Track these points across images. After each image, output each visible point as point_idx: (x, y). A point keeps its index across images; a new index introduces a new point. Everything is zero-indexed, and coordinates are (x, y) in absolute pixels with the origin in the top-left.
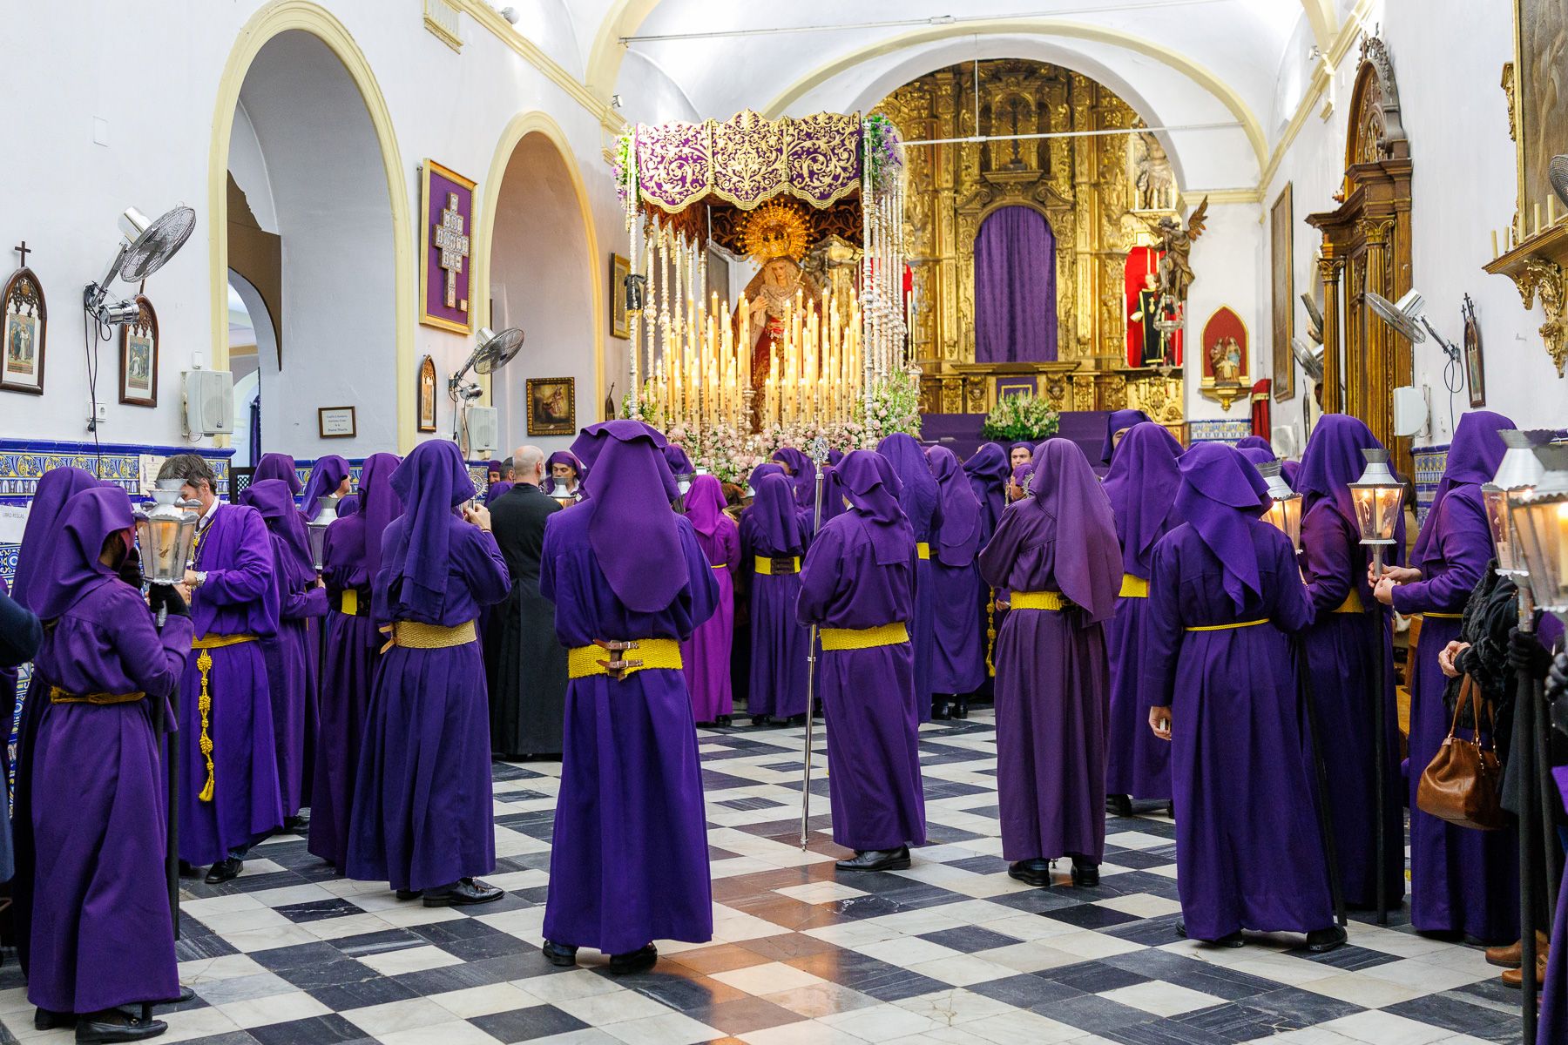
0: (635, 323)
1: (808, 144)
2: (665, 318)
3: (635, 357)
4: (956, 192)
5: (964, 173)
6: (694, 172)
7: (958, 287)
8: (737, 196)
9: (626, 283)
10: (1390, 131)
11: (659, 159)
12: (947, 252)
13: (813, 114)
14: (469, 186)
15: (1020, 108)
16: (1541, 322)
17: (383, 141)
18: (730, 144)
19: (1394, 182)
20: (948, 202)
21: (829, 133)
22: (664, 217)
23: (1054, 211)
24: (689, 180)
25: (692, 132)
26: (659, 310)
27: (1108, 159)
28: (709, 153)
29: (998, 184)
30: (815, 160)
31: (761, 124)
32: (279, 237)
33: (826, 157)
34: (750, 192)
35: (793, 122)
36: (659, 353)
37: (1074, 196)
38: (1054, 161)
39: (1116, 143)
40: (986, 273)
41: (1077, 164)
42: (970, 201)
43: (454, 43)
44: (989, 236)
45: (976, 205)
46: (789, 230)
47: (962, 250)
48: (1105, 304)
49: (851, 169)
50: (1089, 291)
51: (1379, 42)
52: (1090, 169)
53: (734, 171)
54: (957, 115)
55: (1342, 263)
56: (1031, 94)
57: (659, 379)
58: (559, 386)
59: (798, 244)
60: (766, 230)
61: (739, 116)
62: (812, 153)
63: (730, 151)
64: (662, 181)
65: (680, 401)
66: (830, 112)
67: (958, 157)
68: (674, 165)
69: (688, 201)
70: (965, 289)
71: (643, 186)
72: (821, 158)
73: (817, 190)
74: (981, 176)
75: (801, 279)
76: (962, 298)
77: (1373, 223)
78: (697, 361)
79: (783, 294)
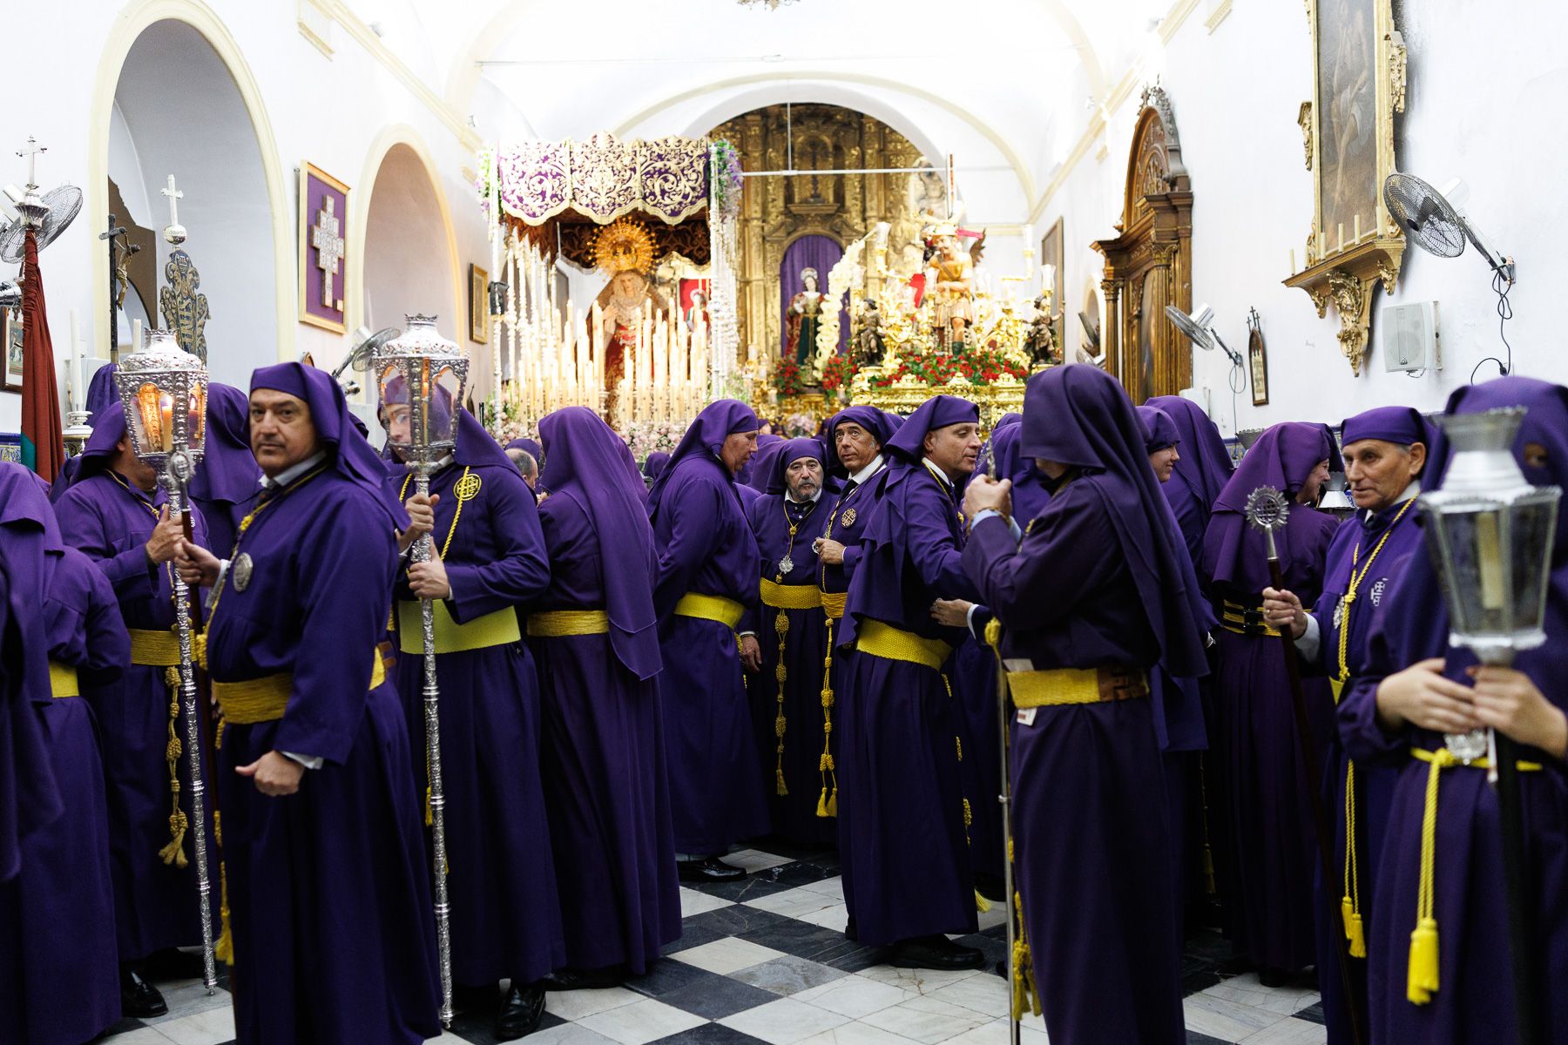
0: (498, 327)
1: (659, 164)
2: (524, 324)
3: (499, 358)
4: (764, 221)
5: (770, 205)
6: (553, 187)
7: (766, 305)
8: (594, 211)
9: (489, 290)
10: (1173, 168)
11: (521, 174)
12: (756, 274)
13: (664, 137)
14: (343, 190)
15: (819, 149)
16: (1338, 328)
17: (261, 141)
18: (587, 163)
19: (1177, 212)
20: (758, 230)
21: (680, 156)
22: (524, 229)
23: (848, 241)
24: (548, 195)
25: (551, 150)
26: (518, 317)
27: (894, 196)
28: (567, 170)
29: (801, 215)
30: (666, 180)
31: (615, 145)
32: (152, 233)
33: (676, 177)
34: (606, 207)
35: (645, 144)
37: (866, 228)
38: (848, 197)
39: (900, 182)
41: (868, 198)
42: (776, 230)
43: (327, 51)
44: (792, 261)
45: (781, 233)
46: (637, 246)
47: (769, 273)
49: (699, 189)
51: (1161, 91)
52: (878, 206)
53: (591, 187)
54: (764, 154)
55: (1121, 284)
56: (828, 137)
57: (521, 380)
59: (645, 258)
60: (615, 245)
61: (596, 137)
62: (663, 173)
63: (587, 169)
64: (523, 195)
66: (679, 135)
67: (766, 191)
68: (534, 181)
69: (547, 215)
70: (773, 307)
71: (505, 198)
72: (671, 178)
73: (668, 208)
74: (786, 207)
75: (648, 291)
76: (769, 316)
77: (1160, 247)
78: (556, 364)
79: (632, 304)
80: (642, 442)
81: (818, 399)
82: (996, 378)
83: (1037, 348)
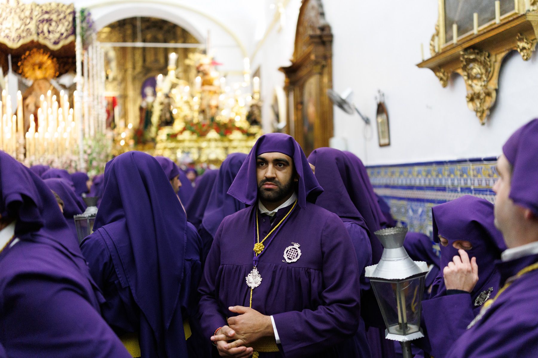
1: (46, 17)
4: (133, 69)
5: (136, 63)
8: (8, 40)
10: (322, 22)
12: (130, 92)
19: (326, 44)
20: (131, 73)
30: (50, 25)
31: (20, 4)
45: (141, 75)
47: (136, 92)
49: (69, 31)
55: (293, 87)
59: (51, 72)
62: (49, 21)
67: (134, 57)
72: (54, 24)
73: (52, 40)
74: (143, 64)
77: (316, 63)
83: (252, 119)
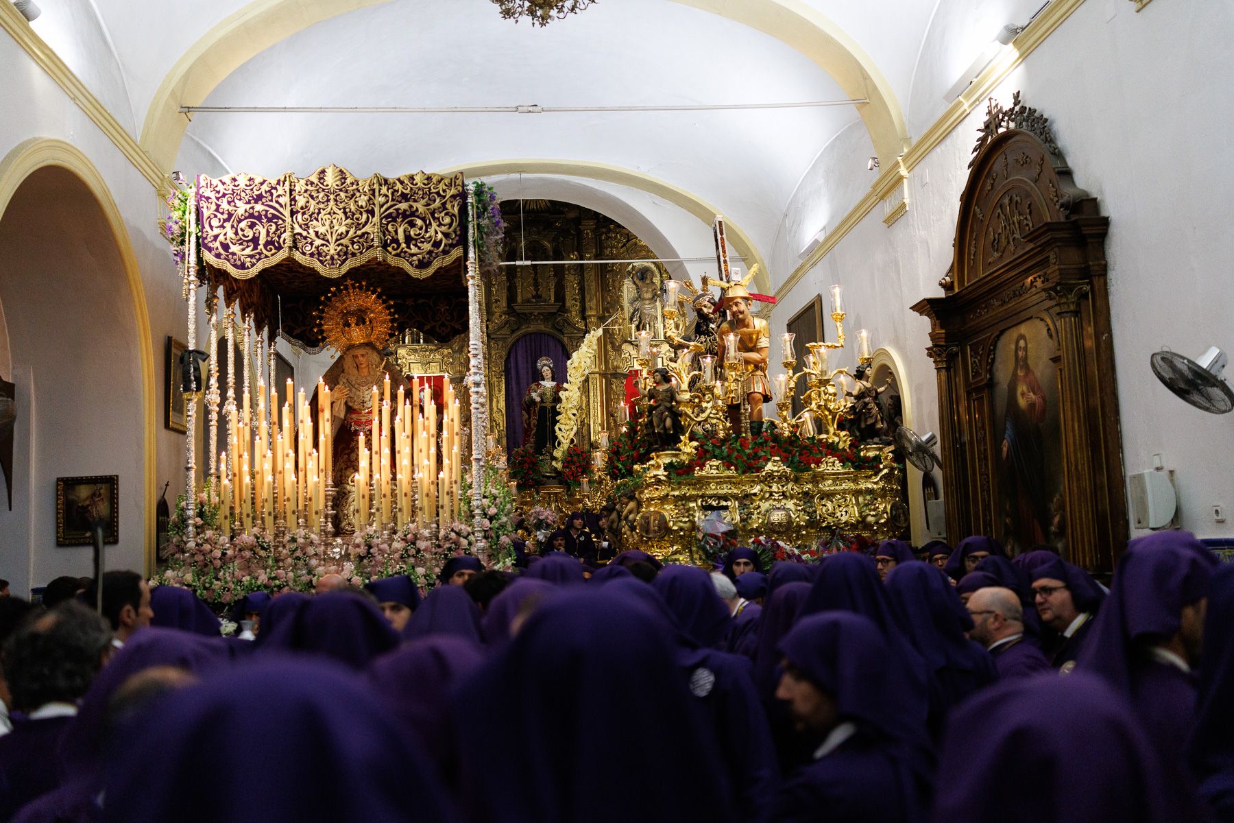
0: (194, 409)
1: (403, 206)
2: (231, 407)
3: (193, 448)
5: (494, 306)
6: (268, 232)
7: (491, 400)
8: (321, 261)
11: (226, 216)
13: (409, 173)
15: (539, 253)
18: (313, 203)
19: (1080, 244)
21: (429, 196)
22: (231, 287)
23: (570, 338)
24: (262, 240)
25: (265, 187)
26: (224, 398)
27: (611, 297)
28: (287, 213)
29: (523, 314)
30: (412, 224)
31: (348, 181)
33: (425, 222)
34: (336, 257)
35: (386, 181)
36: (223, 444)
37: (587, 326)
38: (568, 297)
40: (515, 389)
41: (587, 300)
42: (500, 328)
44: (516, 358)
45: (506, 331)
47: (494, 369)
48: (612, 416)
49: (453, 236)
50: (599, 404)
51: (1024, 111)
52: (597, 305)
53: (317, 233)
56: (549, 242)
57: (223, 476)
58: (99, 486)
59: (382, 329)
60: (346, 315)
61: (323, 172)
62: (409, 217)
63: (312, 210)
64: (228, 241)
65: (249, 502)
66: (428, 172)
68: (243, 224)
69: (260, 266)
70: (498, 401)
71: (206, 247)
72: (419, 222)
73: (415, 258)
74: (509, 307)
76: (495, 409)
77: (1067, 289)
78: (269, 454)
79: (366, 383)
80: (382, 551)
81: (558, 490)
82: (818, 463)
83: (863, 425)
